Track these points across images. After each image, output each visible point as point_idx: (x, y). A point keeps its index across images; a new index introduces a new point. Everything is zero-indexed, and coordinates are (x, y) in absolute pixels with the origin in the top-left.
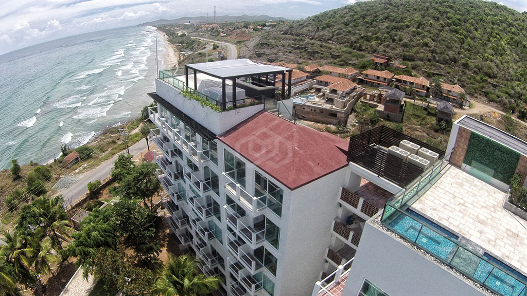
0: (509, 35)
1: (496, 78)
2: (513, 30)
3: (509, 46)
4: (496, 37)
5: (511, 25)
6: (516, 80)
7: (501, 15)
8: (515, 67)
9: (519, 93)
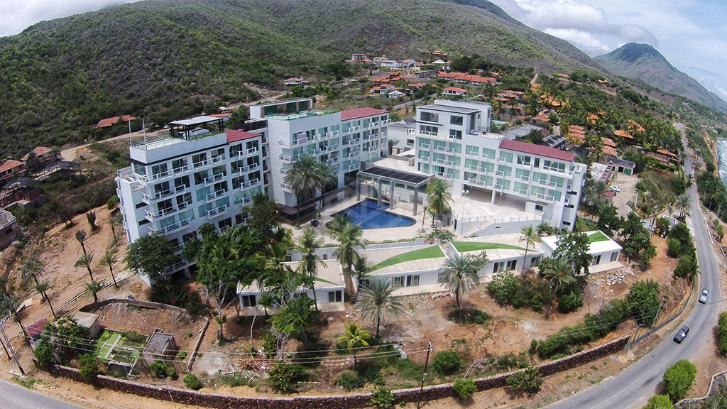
0: (24, 70)
1: (42, 123)
2: (26, 60)
3: (30, 82)
4: (15, 81)
5: (20, 57)
6: (61, 112)
7: (6, 51)
8: (50, 100)
9: (74, 121)
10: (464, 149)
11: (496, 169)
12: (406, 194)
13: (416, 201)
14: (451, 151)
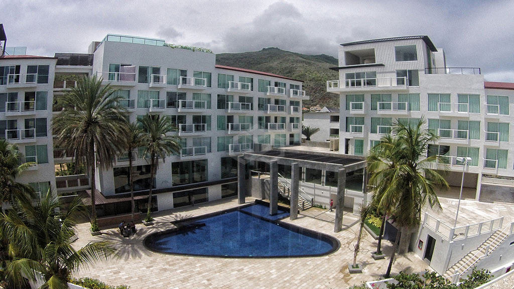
10: (424, 101)
11: (483, 131)
12: (324, 193)
13: (341, 206)
14: (401, 107)
